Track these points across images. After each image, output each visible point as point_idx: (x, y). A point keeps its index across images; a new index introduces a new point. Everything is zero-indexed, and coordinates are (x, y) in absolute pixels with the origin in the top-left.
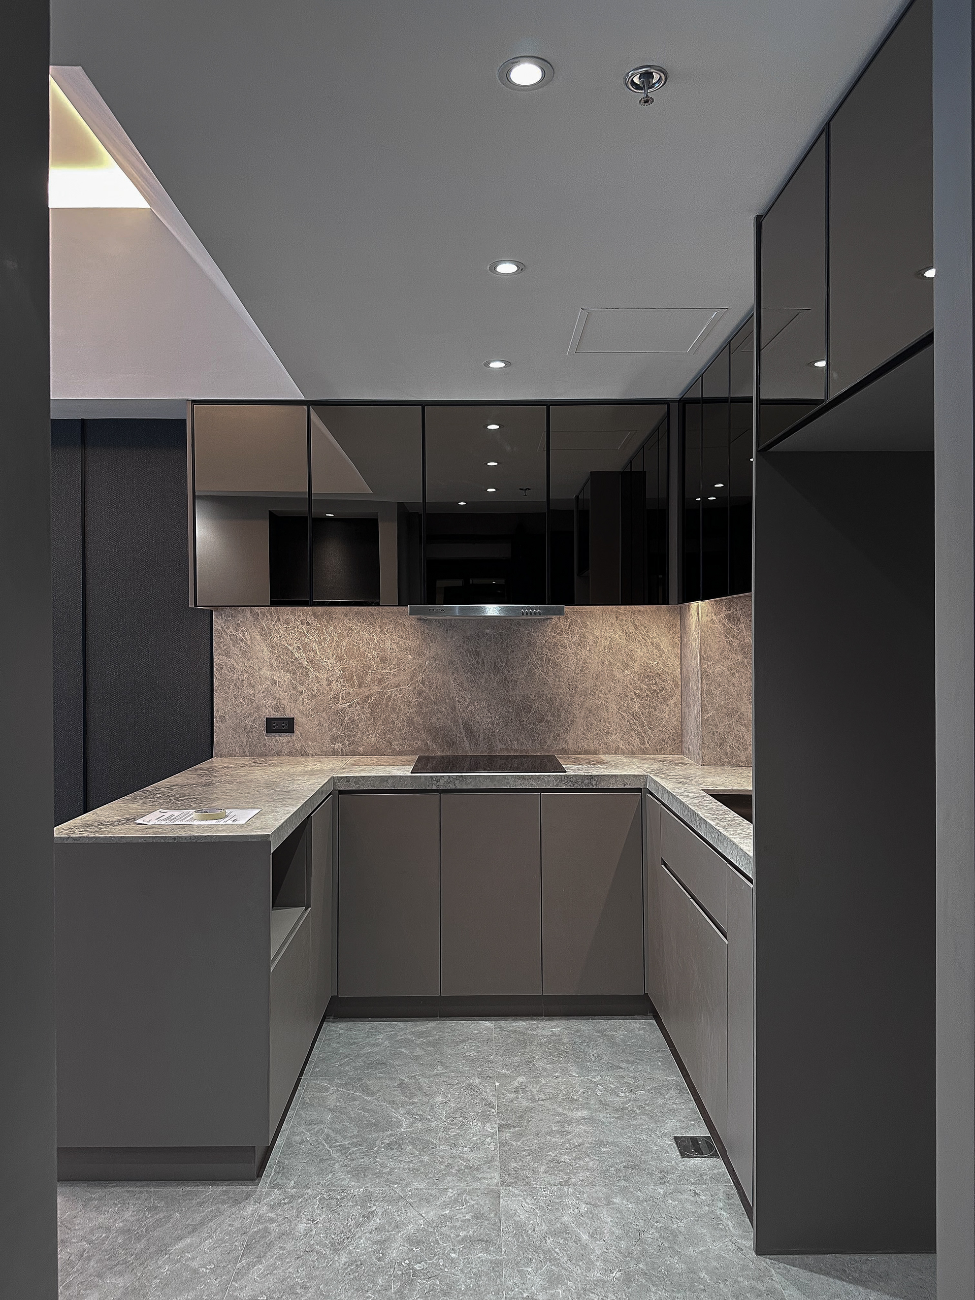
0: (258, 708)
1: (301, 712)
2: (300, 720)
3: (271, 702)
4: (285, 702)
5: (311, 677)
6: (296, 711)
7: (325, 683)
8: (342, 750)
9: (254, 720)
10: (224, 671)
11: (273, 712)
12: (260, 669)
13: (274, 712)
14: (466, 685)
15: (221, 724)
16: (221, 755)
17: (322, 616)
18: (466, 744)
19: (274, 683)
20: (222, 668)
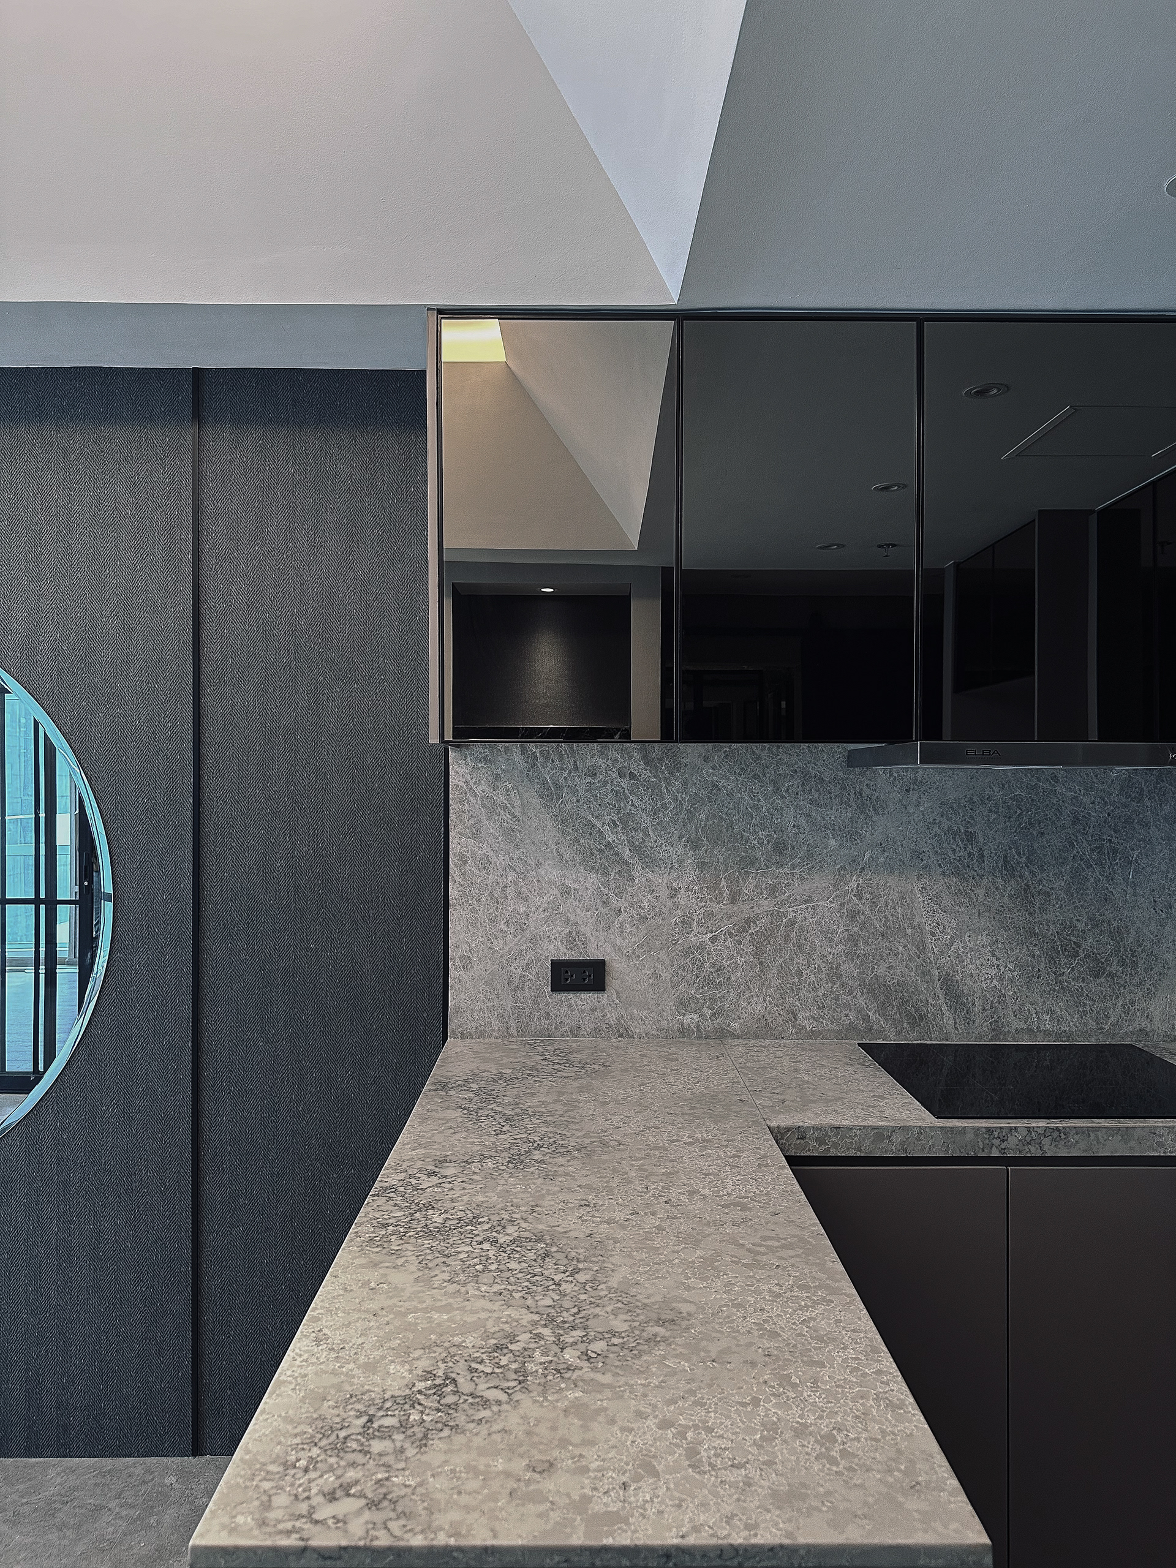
0: (534, 941)
1: (618, 949)
2: (617, 966)
3: (560, 930)
4: (586, 930)
5: (637, 881)
6: (609, 949)
7: (664, 893)
8: (698, 1027)
9: (528, 964)
10: (471, 867)
11: (563, 949)
12: (538, 864)
13: (565, 950)
14: (946, 900)
15: (462, 973)
16: (462, 1034)
17: (661, 760)
18: (948, 1018)
19: (566, 891)
20: (465, 862)
